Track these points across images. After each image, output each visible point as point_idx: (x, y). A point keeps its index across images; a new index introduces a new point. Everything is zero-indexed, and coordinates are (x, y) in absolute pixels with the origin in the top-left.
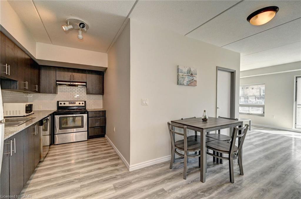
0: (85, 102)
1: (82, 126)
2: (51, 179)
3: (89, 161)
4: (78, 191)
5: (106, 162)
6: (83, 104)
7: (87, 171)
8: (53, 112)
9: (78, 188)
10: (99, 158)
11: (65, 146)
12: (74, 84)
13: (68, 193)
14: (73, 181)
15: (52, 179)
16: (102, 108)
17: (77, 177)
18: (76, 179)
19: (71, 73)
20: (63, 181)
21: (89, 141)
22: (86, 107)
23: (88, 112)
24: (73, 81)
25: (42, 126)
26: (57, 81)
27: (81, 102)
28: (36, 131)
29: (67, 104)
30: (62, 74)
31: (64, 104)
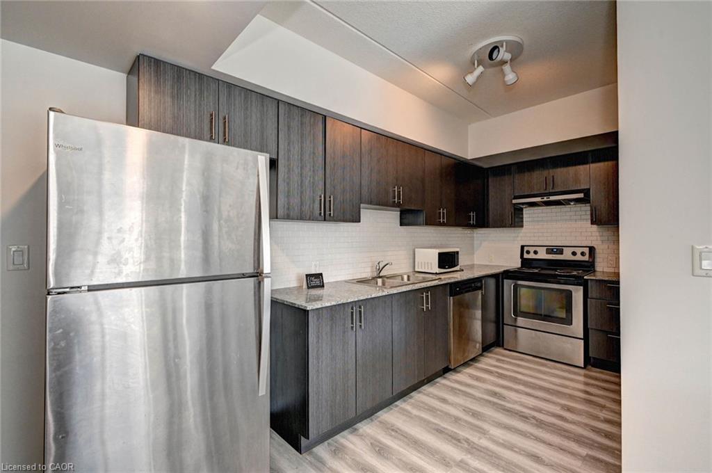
0: (592, 250)
1: (568, 321)
2: (438, 410)
3: (532, 424)
4: (447, 466)
5: (573, 454)
6: (583, 254)
7: (503, 440)
8: (502, 270)
9: (454, 461)
10: (565, 431)
11: (522, 360)
13: (432, 454)
14: (459, 441)
15: (441, 411)
17: (475, 438)
18: (468, 439)
19: (547, 171)
20: (449, 428)
22: (593, 265)
23: (587, 280)
25: (451, 298)
26: (516, 198)
27: (579, 251)
28: (427, 303)
29: (542, 255)
30: (526, 178)
31: (536, 252)
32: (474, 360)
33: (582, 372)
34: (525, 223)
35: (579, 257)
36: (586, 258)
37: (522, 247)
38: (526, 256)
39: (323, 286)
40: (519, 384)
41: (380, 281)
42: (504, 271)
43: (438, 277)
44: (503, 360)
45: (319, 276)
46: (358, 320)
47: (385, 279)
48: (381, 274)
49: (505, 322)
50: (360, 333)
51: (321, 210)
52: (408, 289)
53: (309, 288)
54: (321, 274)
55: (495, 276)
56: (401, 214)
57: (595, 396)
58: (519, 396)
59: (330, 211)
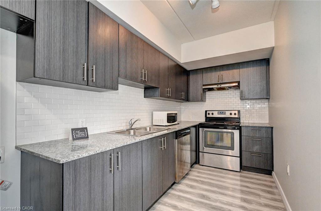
0: (239, 112)
1: (232, 148)
6: (235, 114)
12: (223, 86)
16: (268, 122)
19: (219, 72)
21: (242, 174)
22: (240, 120)
23: (241, 127)
24: (221, 82)
25: (177, 140)
26: (204, 85)
27: (233, 112)
28: (164, 145)
29: (216, 115)
30: (209, 76)
31: (212, 114)
32: (187, 174)
33: (239, 174)
34: (207, 100)
35: (233, 116)
36: (236, 116)
37: (206, 111)
38: (208, 116)
39: (88, 137)
40: (214, 186)
41: (132, 132)
42: (200, 124)
43: (167, 128)
44: (201, 172)
45: (84, 130)
46: (116, 164)
47: (136, 130)
48: (132, 127)
49: (200, 151)
50: (117, 174)
51: (84, 76)
52: (153, 137)
53: (74, 139)
54: (86, 128)
55: (195, 126)
56: (144, 90)
57: (252, 188)
58: (217, 195)
59: (93, 77)
